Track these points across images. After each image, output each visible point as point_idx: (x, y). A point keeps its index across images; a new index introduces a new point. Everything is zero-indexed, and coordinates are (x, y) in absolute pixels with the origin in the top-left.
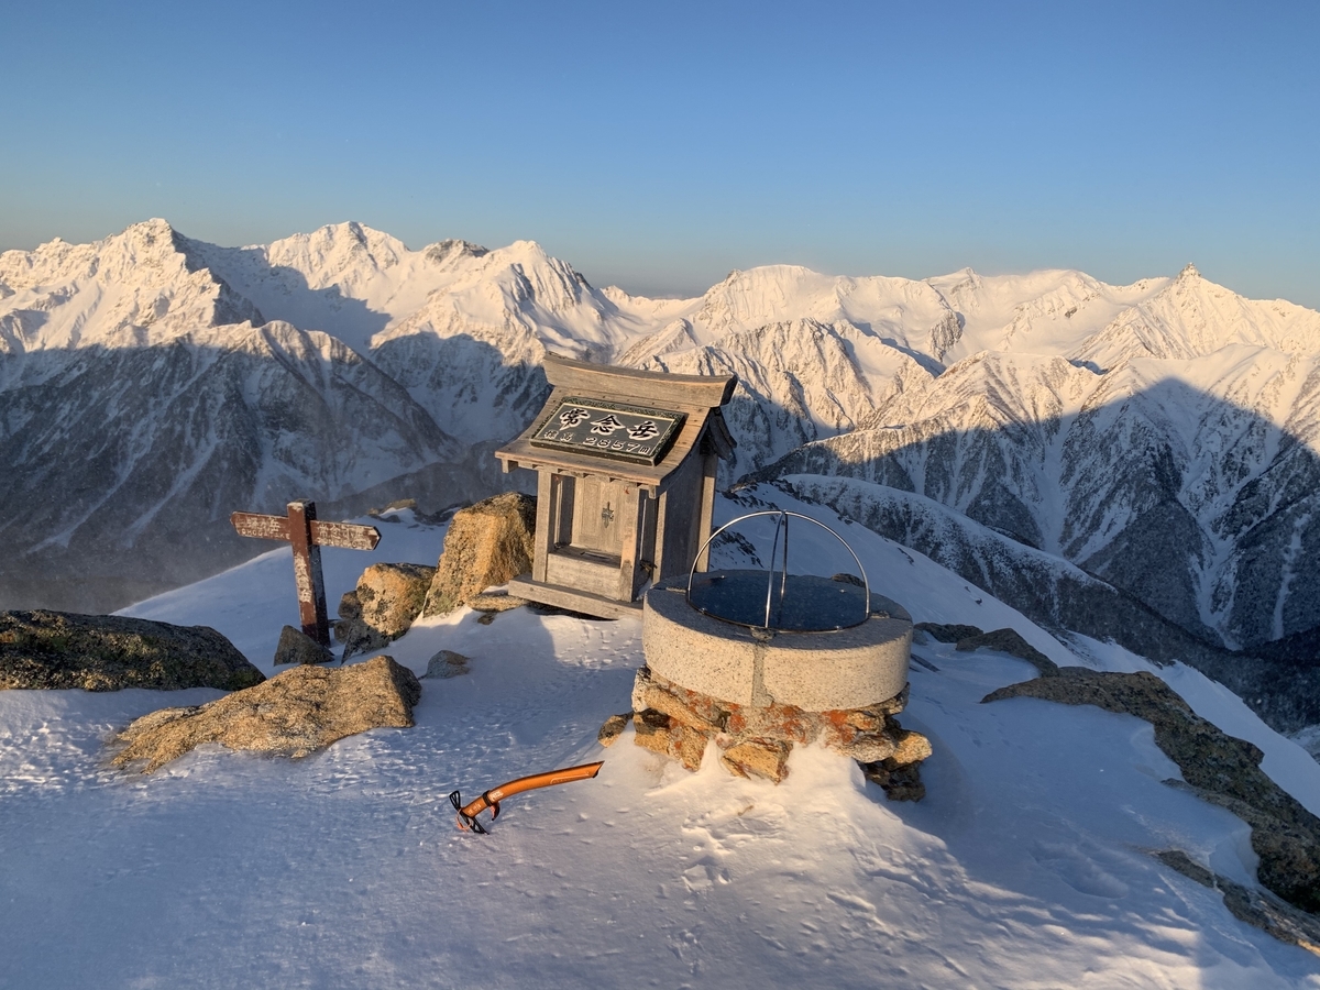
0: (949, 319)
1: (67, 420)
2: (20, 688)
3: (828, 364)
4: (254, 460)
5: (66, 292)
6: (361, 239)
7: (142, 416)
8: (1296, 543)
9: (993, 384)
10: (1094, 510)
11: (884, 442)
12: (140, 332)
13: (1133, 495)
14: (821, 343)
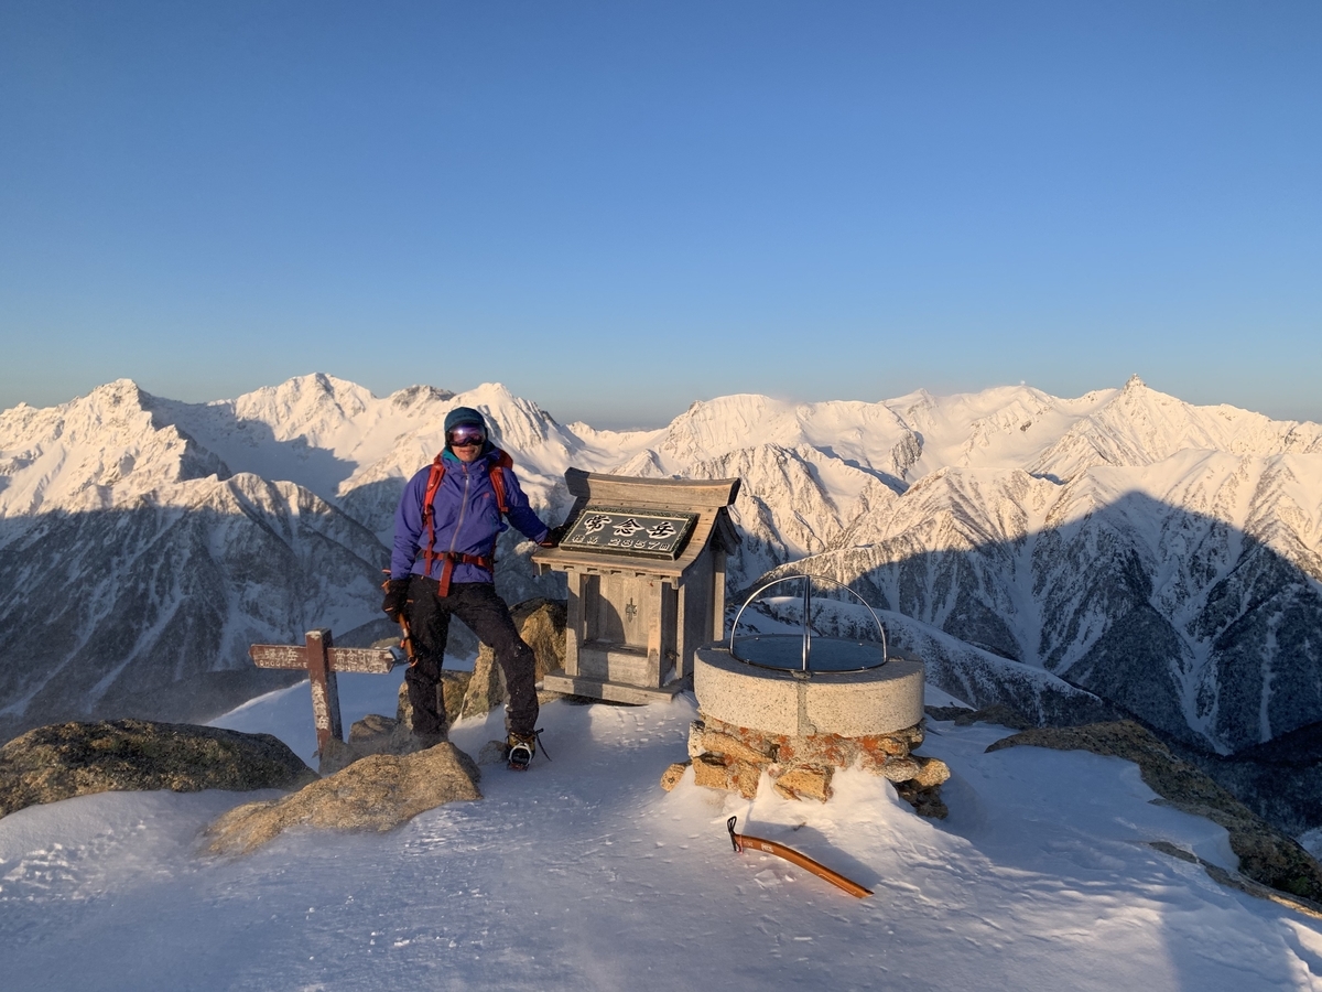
0: (908, 438)
1: (26, 585)
2: (116, 790)
3: (794, 487)
4: (220, 614)
5: (30, 456)
6: (328, 389)
7: (104, 576)
8: (1271, 641)
9: (957, 499)
10: (1069, 619)
11: (855, 561)
12: (104, 492)
13: (1106, 602)
14: (785, 467)
